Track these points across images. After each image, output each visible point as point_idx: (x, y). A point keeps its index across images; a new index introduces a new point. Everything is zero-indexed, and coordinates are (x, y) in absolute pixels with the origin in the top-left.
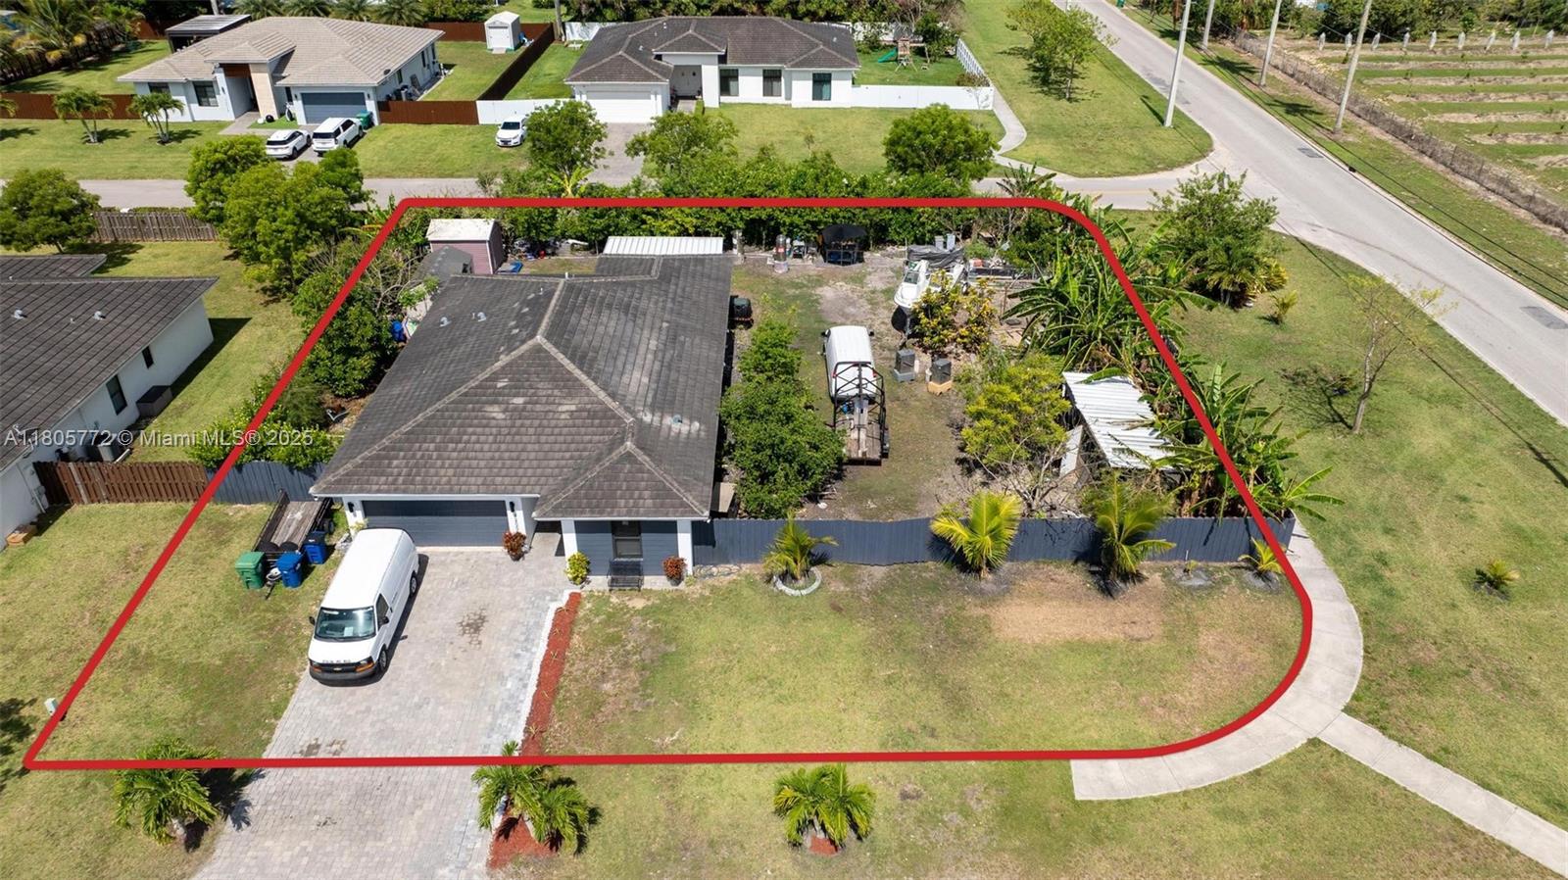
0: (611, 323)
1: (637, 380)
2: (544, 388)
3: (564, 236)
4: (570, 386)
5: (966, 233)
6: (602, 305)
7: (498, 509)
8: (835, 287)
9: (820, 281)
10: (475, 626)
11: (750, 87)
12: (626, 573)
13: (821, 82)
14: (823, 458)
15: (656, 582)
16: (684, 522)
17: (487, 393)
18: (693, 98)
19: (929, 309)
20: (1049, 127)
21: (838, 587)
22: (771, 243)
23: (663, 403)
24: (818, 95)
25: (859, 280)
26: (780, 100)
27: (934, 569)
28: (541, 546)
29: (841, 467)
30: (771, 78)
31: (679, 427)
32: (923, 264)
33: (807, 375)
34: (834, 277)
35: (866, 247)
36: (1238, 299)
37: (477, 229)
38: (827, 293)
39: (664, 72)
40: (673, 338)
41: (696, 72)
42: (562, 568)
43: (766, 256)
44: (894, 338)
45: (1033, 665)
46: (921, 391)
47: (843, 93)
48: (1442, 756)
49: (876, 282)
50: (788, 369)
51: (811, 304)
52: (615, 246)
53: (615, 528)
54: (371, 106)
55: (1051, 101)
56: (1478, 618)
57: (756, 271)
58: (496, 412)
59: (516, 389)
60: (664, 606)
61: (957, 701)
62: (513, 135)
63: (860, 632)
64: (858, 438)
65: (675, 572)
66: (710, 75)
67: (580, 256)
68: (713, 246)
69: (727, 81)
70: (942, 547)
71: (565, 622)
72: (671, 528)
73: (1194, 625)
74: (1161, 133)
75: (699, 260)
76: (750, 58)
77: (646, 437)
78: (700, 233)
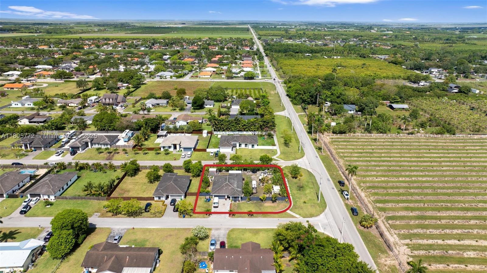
0: (232, 181)
1: (235, 186)
2: (228, 186)
3: (223, 170)
4: (230, 186)
5: (268, 170)
6: (231, 179)
7: (225, 196)
8: (253, 176)
9: (252, 175)
10: (224, 205)
11: (243, 146)
12: (235, 201)
13: (253, 146)
14: (251, 192)
15: (238, 202)
16: (240, 197)
17: (223, 187)
18: (235, 147)
19: (262, 179)
20: (284, 152)
21: (252, 202)
22: (246, 171)
23: (238, 187)
24: (252, 147)
25: (256, 175)
26: (247, 148)
27: (260, 201)
28: (228, 199)
29: (253, 193)
30: (246, 145)
31: (239, 190)
32: (263, 174)
33: (250, 185)
34: (253, 175)
35: (257, 171)
36: (296, 178)
37: (214, 169)
38: (252, 177)
39: (231, 145)
40: (238, 182)
41: (236, 144)
42: (230, 201)
43: (246, 172)
44: (259, 182)
45: (267, 207)
46: (261, 187)
47: (256, 147)
48: (294, 212)
49: (258, 175)
50: (248, 185)
51: (251, 178)
52: (230, 172)
53: (235, 197)
54: (193, 149)
55: (285, 147)
56: (302, 205)
57: (245, 174)
58: (224, 188)
59: (226, 186)
60: (238, 203)
61: (260, 209)
62: (212, 154)
63: (254, 205)
64: (254, 191)
65: (239, 201)
66: (238, 145)
67: (225, 172)
68: (240, 172)
69: (240, 145)
70: (260, 199)
71: (231, 204)
72: (239, 197)
73: (279, 205)
74: (299, 154)
75: (239, 174)
76: (243, 142)
77: (237, 190)
78: (239, 170)
